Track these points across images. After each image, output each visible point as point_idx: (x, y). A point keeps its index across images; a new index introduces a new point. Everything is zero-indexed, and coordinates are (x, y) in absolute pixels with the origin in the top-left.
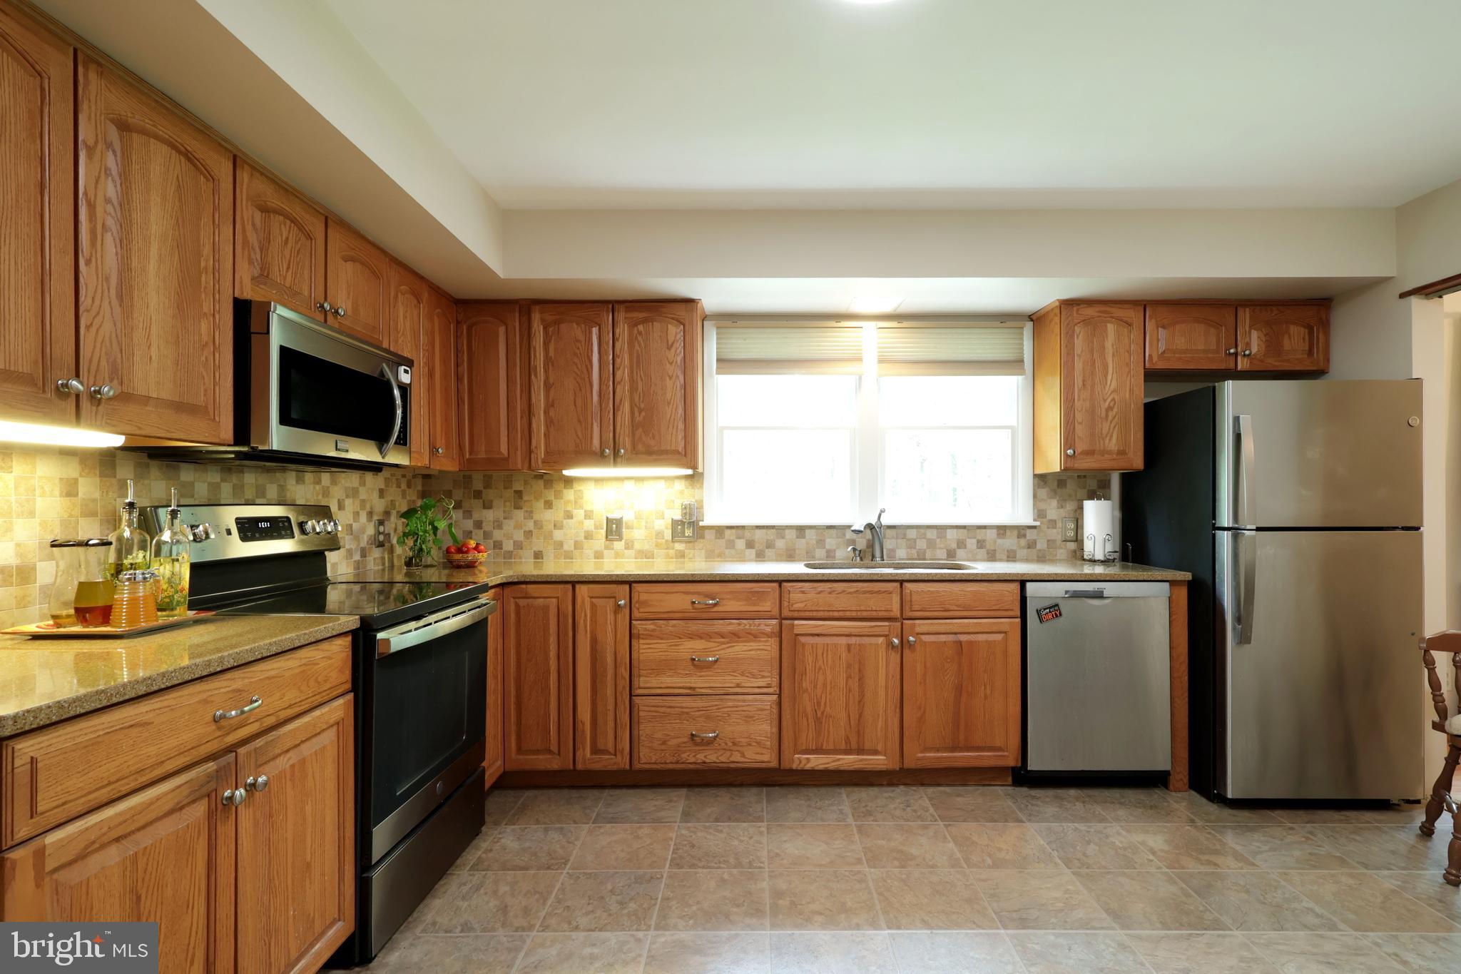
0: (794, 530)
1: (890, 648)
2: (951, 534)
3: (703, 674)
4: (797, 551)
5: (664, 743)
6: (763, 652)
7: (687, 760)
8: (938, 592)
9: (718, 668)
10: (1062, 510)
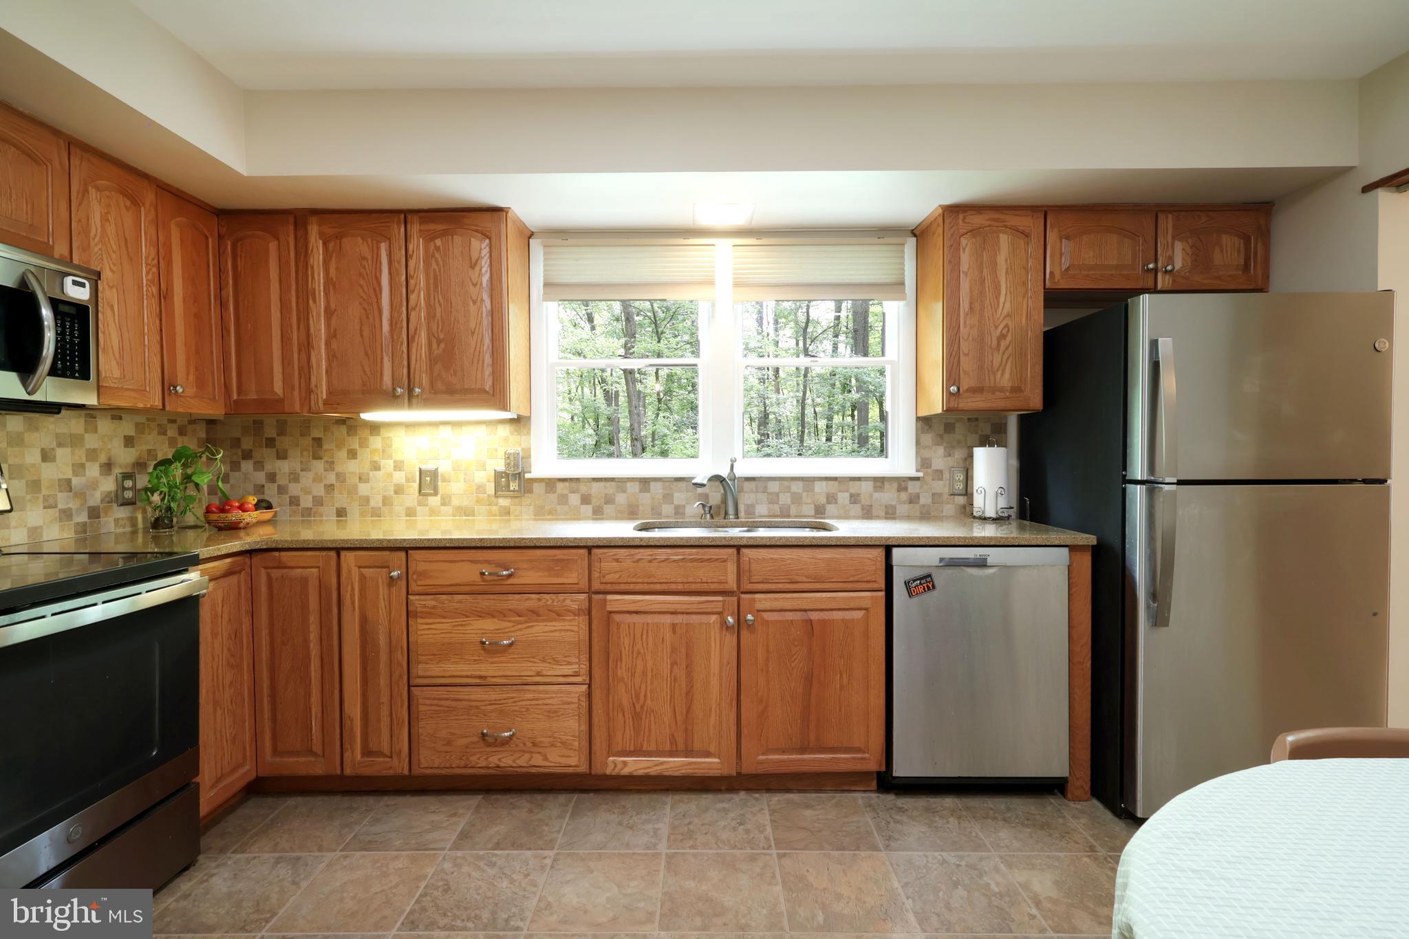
0: (637, 483)
1: (724, 628)
2: (819, 487)
3: (495, 659)
4: (640, 508)
5: (449, 743)
6: (569, 633)
7: (477, 763)
8: (783, 560)
9: (514, 653)
10: (949, 458)
